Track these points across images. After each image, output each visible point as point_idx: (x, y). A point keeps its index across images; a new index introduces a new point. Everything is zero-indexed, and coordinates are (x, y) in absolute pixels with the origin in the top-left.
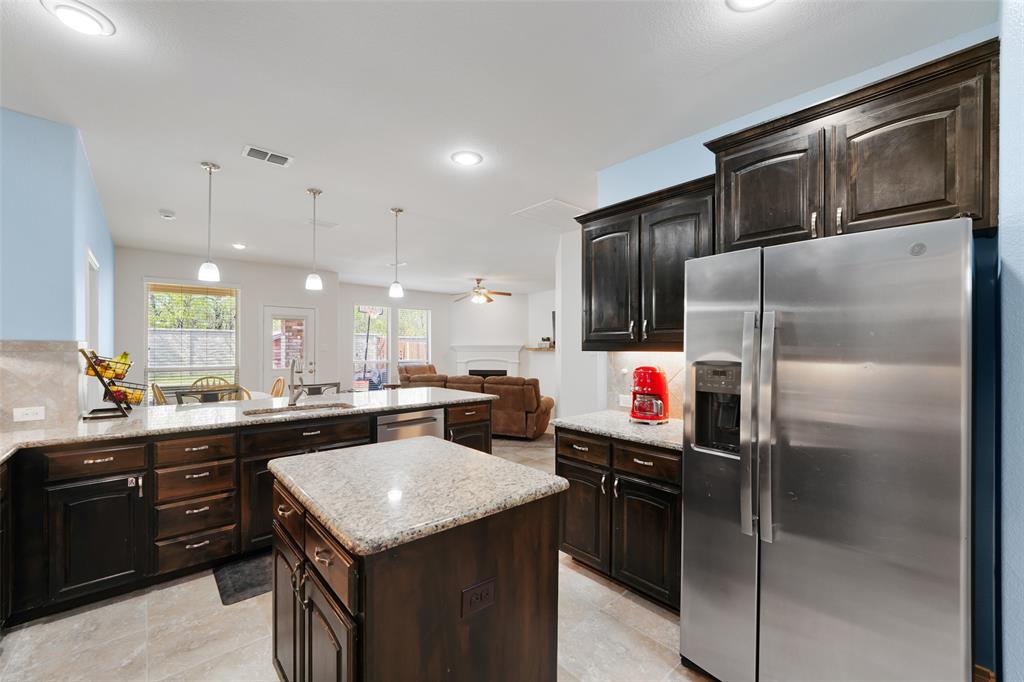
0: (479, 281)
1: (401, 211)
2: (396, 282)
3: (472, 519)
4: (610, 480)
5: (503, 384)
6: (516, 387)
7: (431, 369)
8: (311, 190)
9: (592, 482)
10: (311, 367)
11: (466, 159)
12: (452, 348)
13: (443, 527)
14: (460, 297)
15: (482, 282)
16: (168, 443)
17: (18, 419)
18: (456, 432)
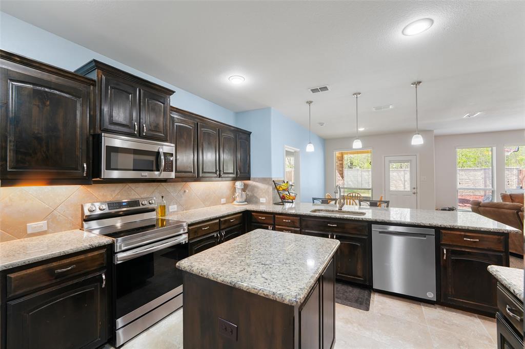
1: (420, 82)
3: (215, 280)
10: (415, 190)
11: (418, 28)
13: (202, 274)
16: (279, 216)
17: (261, 201)
18: (451, 252)
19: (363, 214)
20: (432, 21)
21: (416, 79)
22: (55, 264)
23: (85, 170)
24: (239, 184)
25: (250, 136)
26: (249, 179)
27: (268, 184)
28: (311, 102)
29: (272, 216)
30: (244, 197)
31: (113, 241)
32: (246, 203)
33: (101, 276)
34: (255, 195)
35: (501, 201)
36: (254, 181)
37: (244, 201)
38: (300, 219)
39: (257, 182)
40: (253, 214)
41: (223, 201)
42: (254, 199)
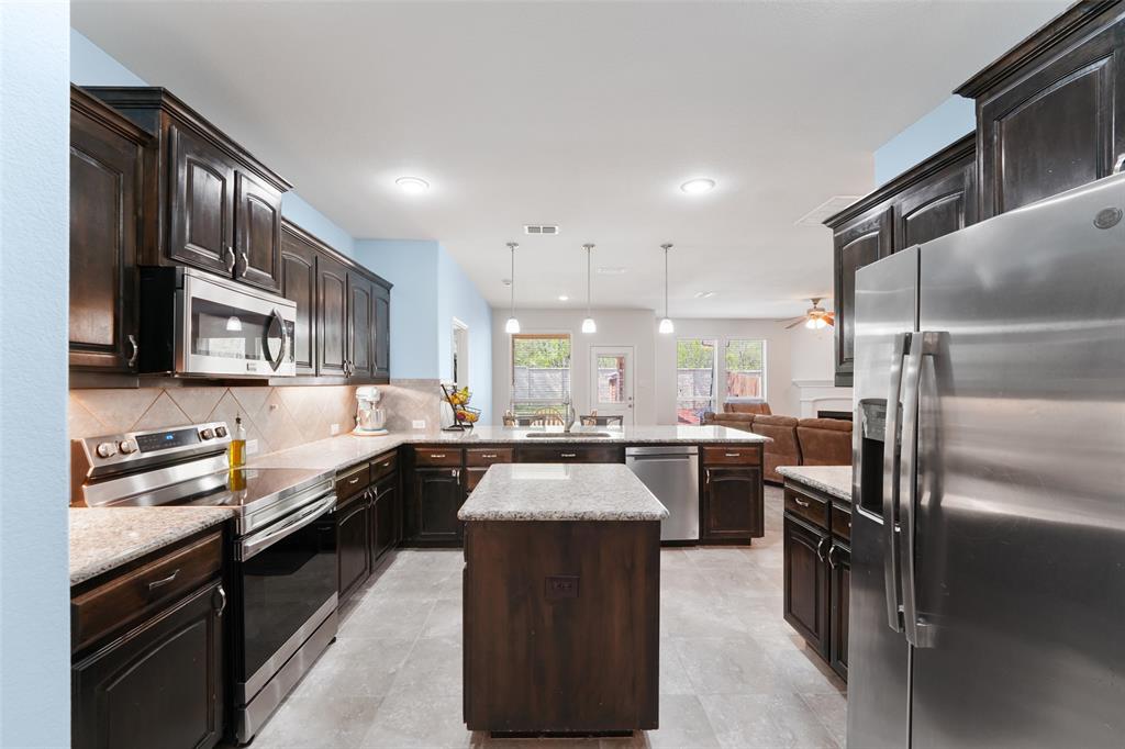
0: (816, 301)
1: (670, 246)
2: (667, 318)
4: (827, 544)
5: (822, 428)
6: (838, 433)
7: (765, 408)
8: (586, 246)
9: (810, 545)
10: (630, 402)
11: (698, 187)
12: (794, 383)
14: (794, 323)
15: (820, 302)
16: (474, 450)
17: (414, 427)
18: (715, 474)
19: (606, 435)
20: (713, 183)
21: (667, 241)
22: (146, 570)
23: (135, 352)
24: (367, 393)
25: (389, 293)
26: (387, 381)
27: (430, 390)
28: (515, 245)
29: (460, 450)
30: (382, 419)
31: (235, 511)
32: (385, 431)
33: (216, 589)
34: (401, 413)
35: (722, 412)
36: (399, 386)
37: (381, 426)
38: (514, 452)
39: (405, 387)
40: (417, 449)
41: (335, 428)
42: (399, 423)
